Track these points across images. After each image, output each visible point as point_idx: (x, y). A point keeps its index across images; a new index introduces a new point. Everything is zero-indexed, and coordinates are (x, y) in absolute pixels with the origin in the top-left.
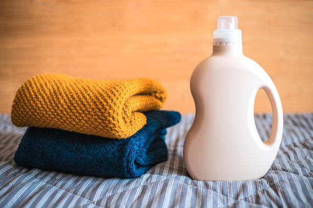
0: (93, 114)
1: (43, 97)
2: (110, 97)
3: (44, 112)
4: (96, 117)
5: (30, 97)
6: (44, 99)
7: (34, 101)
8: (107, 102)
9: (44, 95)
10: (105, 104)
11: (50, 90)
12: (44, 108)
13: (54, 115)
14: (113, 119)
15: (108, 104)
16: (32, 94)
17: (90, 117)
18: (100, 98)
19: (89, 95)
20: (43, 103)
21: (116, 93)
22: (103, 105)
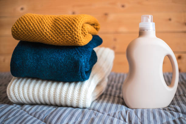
0: (65, 34)
1: (33, 23)
2: (73, 24)
3: (34, 33)
4: (67, 36)
5: (25, 24)
6: (34, 25)
7: (28, 26)
8: (73, 27)
9: (34, 23)
10: (72, 28)
11: (37, 20)
12: (34, 30)
13: (40, 35)
14: (78, 36)
15: (73, 28)
16: (26, 22)
17: (63, 35)
18: (68, 24)
19: (61, 23)
20: (34, 27)
21: (77, 21)
22: (71, 29)
